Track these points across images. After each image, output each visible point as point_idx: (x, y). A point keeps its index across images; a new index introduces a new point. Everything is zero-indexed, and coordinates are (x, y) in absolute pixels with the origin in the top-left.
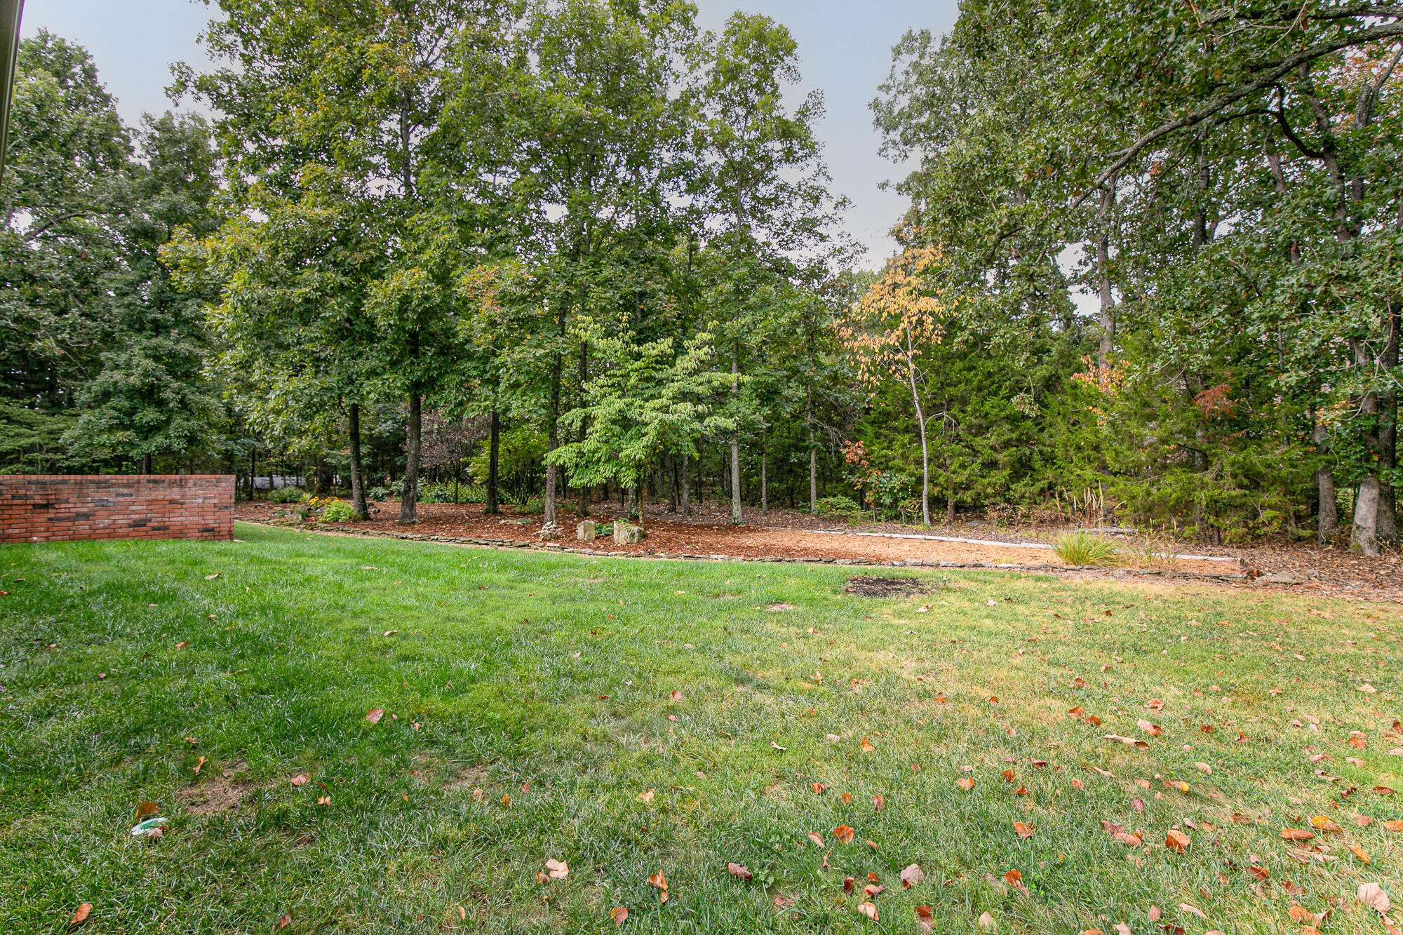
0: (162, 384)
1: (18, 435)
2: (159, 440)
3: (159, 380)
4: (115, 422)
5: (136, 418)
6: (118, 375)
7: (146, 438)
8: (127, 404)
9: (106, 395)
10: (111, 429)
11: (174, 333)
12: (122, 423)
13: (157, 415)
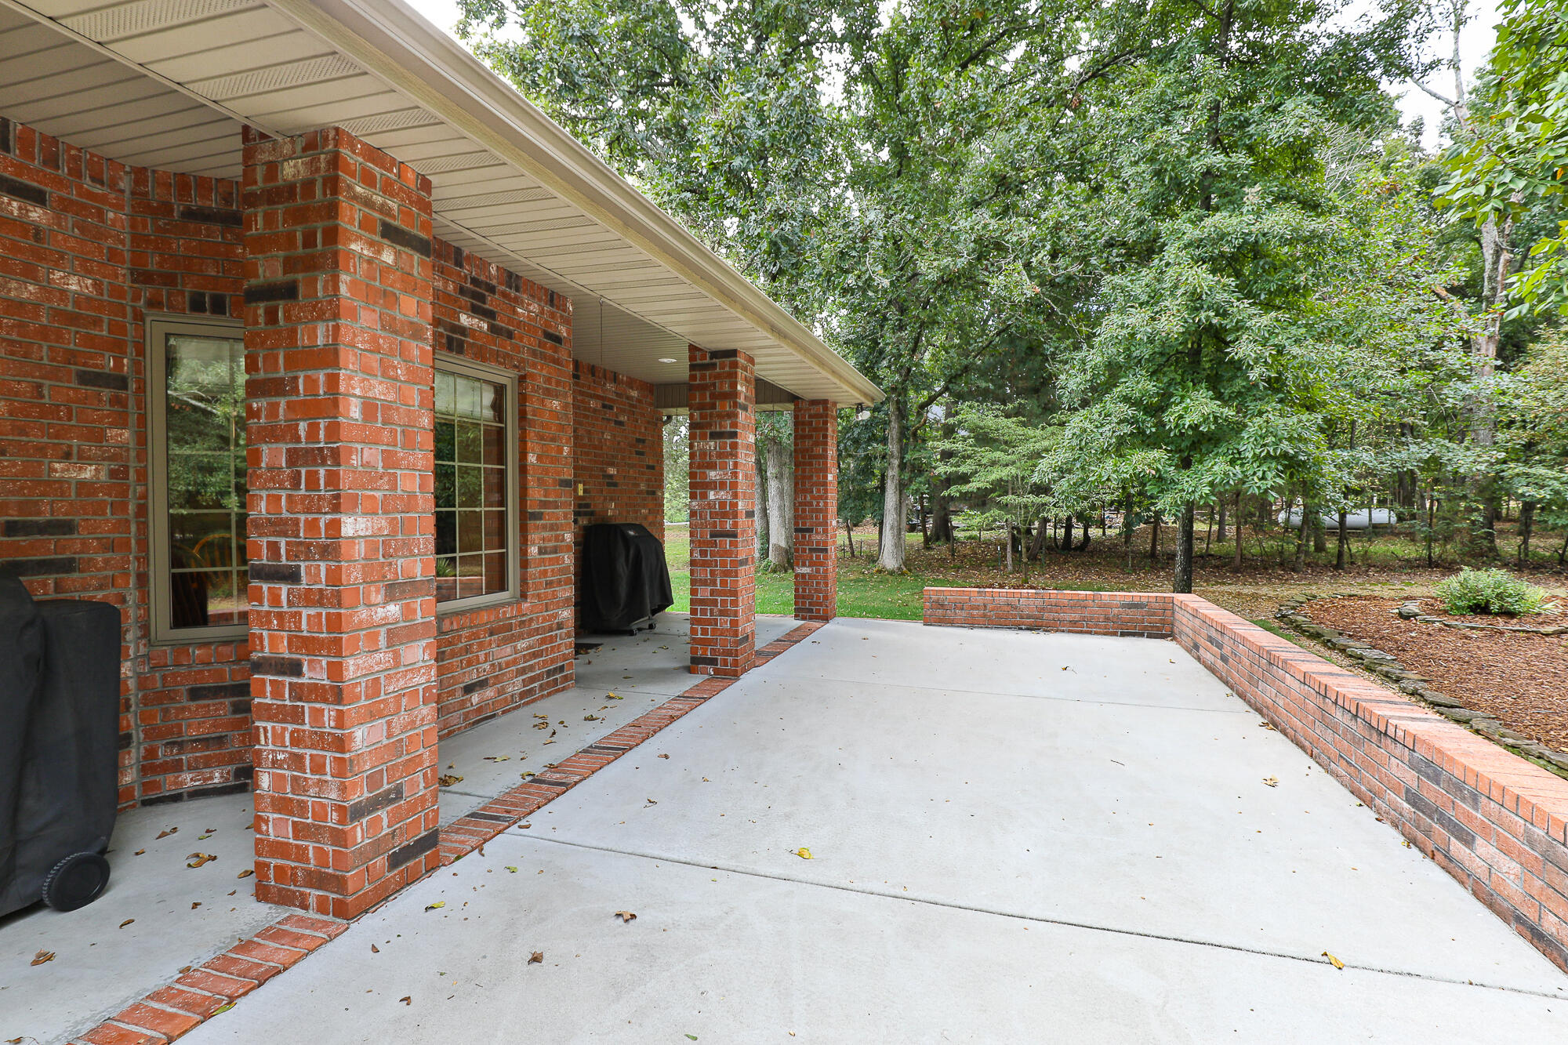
0: (1228, 323)
1: (993, 463)
2: (1216, 467)
3: (1225, 314)
4: (1127, 429)
5: (1170, 418)
6: (1137, 318)
7: (1186, 464)
8: (1151, 387)
9: (1114, 371)
10: (1120, 447)
11: (1252, 195)
12: (1141, 432)
13: (1214, 406)
